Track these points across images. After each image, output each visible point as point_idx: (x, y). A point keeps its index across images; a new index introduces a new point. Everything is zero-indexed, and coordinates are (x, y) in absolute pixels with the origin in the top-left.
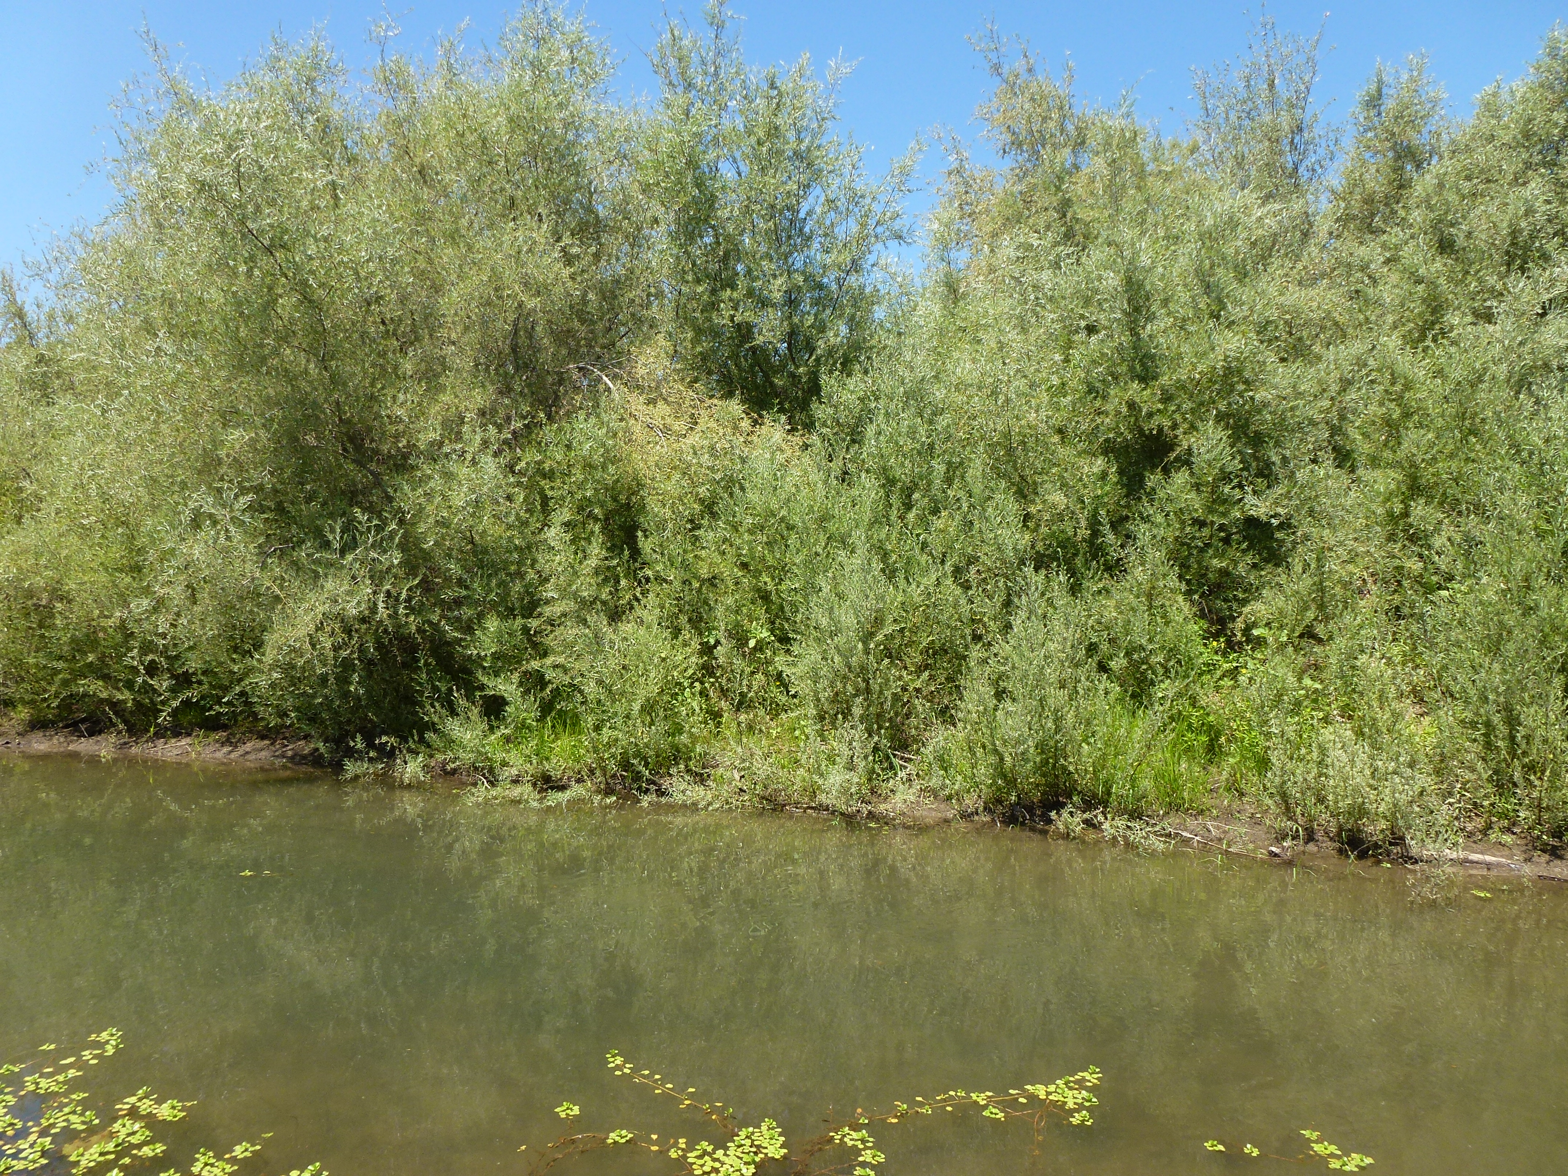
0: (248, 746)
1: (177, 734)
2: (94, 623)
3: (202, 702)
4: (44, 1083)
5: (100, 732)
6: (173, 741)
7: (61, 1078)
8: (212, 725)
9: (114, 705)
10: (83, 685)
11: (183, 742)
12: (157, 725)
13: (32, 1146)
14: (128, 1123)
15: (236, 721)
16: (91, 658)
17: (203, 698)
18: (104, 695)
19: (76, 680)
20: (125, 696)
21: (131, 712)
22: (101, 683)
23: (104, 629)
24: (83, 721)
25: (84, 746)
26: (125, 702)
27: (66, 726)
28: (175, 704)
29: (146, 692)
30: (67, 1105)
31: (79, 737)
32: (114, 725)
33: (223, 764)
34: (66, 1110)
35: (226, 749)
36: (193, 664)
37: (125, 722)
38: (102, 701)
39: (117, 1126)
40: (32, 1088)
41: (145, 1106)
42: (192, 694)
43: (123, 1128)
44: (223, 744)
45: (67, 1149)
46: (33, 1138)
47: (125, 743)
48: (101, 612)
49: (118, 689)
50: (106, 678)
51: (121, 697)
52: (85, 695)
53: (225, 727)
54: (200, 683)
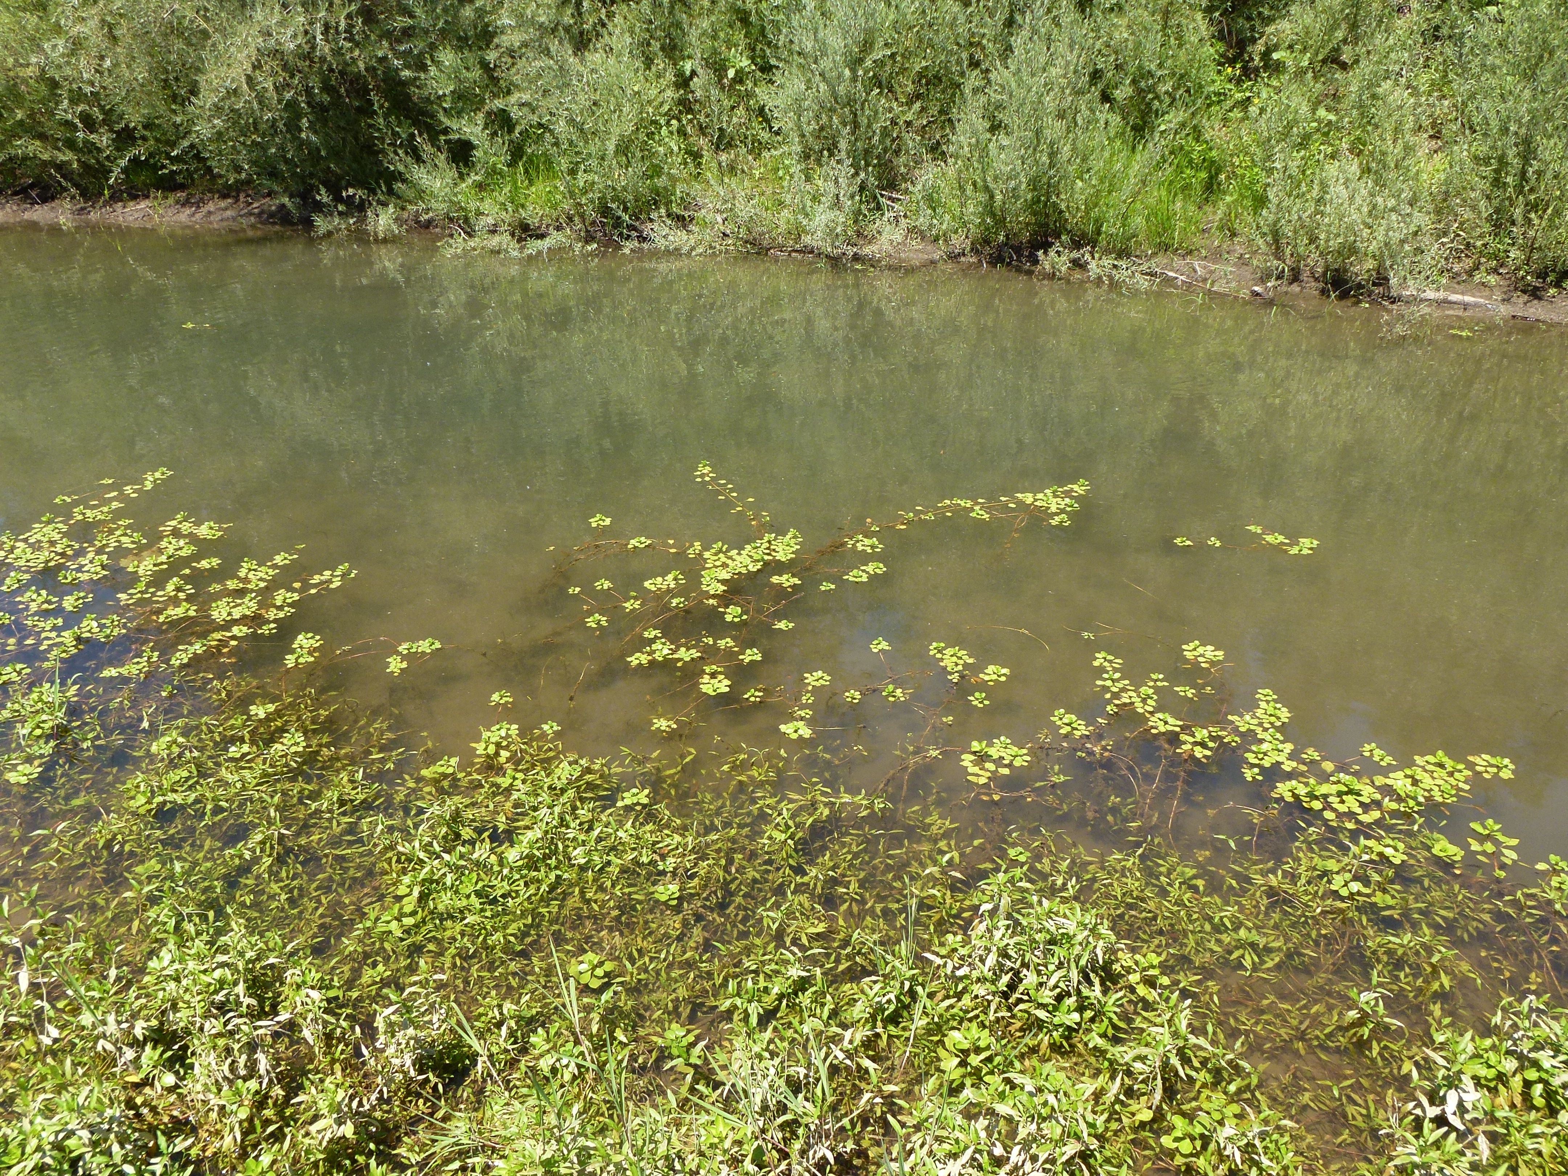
0: (211, 206)
1: (134, 197)
2: (11, 74)
3: (152, 161)
4: (89, 513)
5: (53, 198)
6: (131, 203)
7: (105, 509)
8: (169, 185)
9: (60, 167)
10: (20, 146)
11: (142, 205)
12: (110, 187)
13: (91, 562)
14: (173, 541)
15: (193, 180)
16: (20, 115)
17: (151, 155)
18: (46, 157)
19: (10, 142)
20: (67, 156)
21: (79, 175)
22: (38, 143)
23: (25, 81)
24: (32, 186)
25: (39, 214)
26: (69, 163)
27: (15, 193)
28: (123, 163)
29: (90, 152)
30: (116, 529)
31: (32, 204)
32: (65, 189)
33: (188, 227)
34: (118, 533)
35: (188, 211)
36: (134, 118)
37: (77, 186)
38: (45, 163)
39: (163, 544)
40: (80, 517)
41: (186, 527)
42: (140, 151)
43: (170, 546)
44: (183, 205)
45: (123, 563)
46: (90, 556)
47: (82, 209)
48: (16, 60)
49: (59, 150)
50: (42, 137)
51: (65, 158)
52: (25, 158)
53: (182, 187)
54: (144, 138)
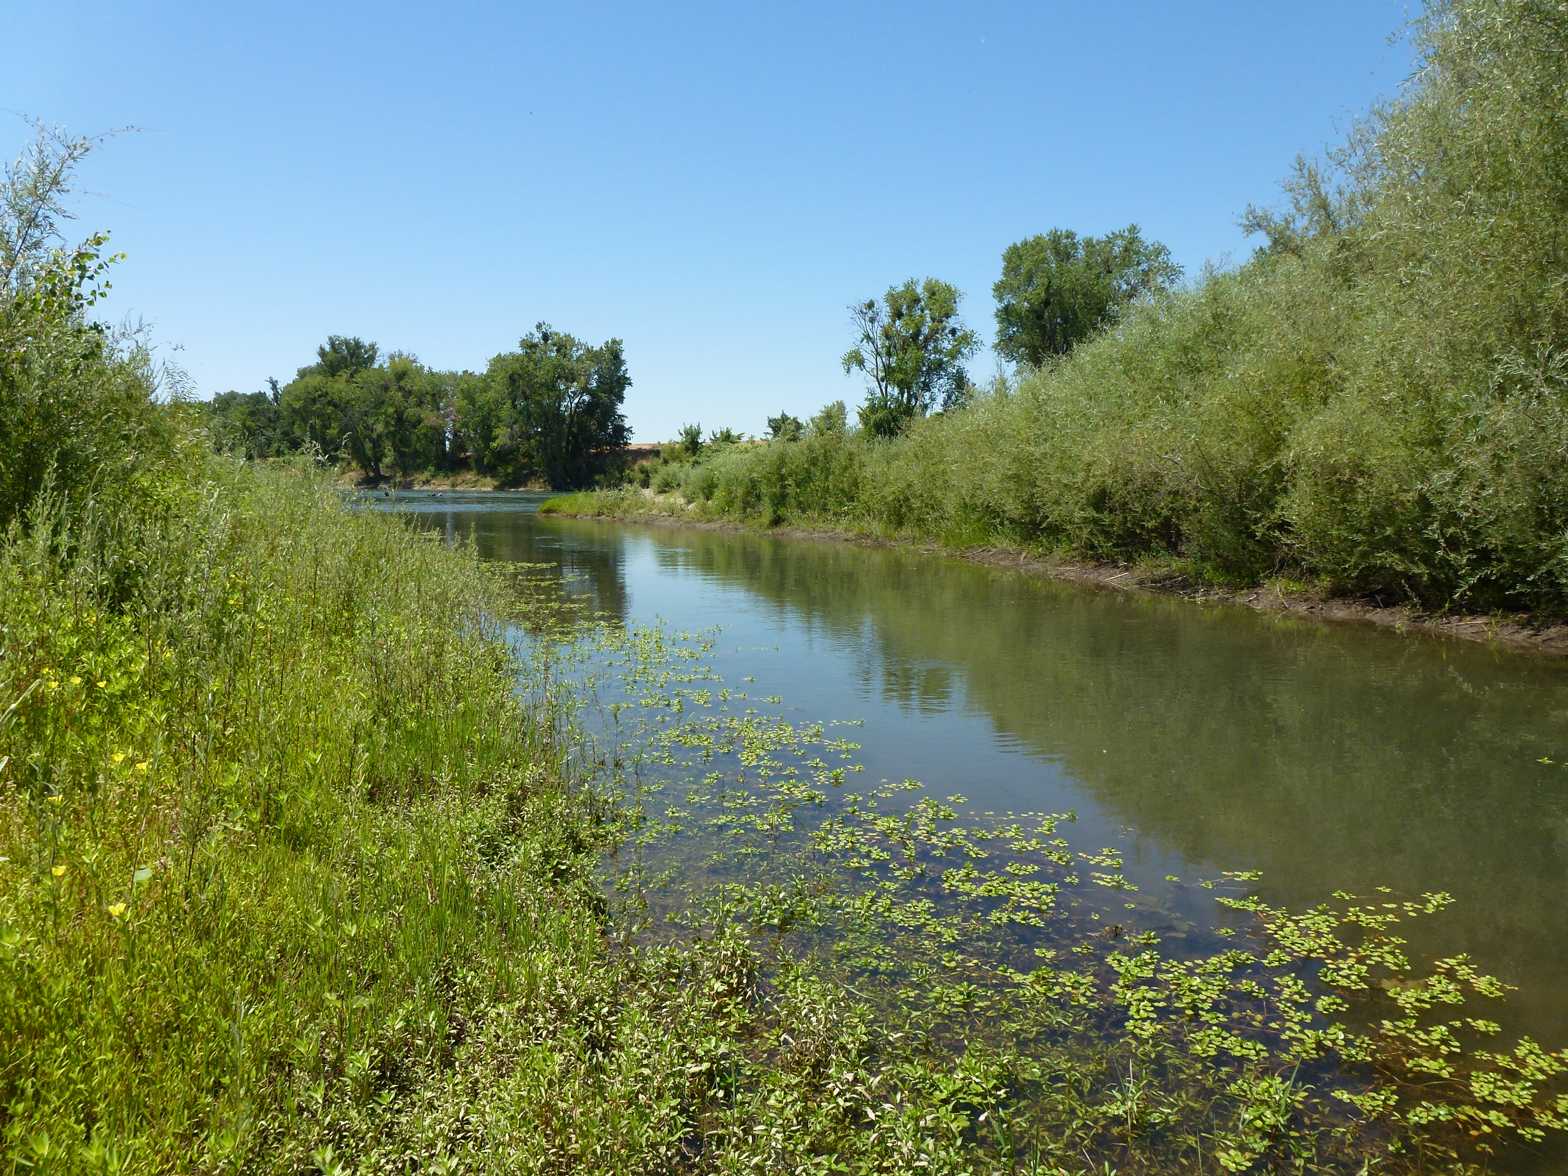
0: (1553, 631)
1: (1473, 613)
2: (1393, 497)
3: (1502, 581)
4: (1363, 917)
5: (1394, 605)
6: (1468, 618)
7: (1380, 919)
8: (1512, 606)
9: (1411, 579)
10: (1380, 558)
11: (1479, 621)
12: (1453, 601)
13: (1351, 968)
14: (1444, 981)
15: (1539, 603)
16: (1389, 531)
17: (1502, 576)
18: (1400, 568)
19: (1373, 553)
20: (1420, 569)
21: (1425, 587)
22: (1397, 556)
23: (1402, 504)
24: (1379, 592)
25: (1379, 616)
26: (1420, 576)
27: (1363, 597)
28: (1473, 580)
29: (1442, 567)
30: (1386, 944)
31: (1375, 607)
32: (1408, 598)
33: (1523, 647)
34: (1386, 948)
35: (1526, 633)
36: (1494, 540)
37: (1419, 595)
38: (1397, 574)
39: (1433, 980)
40: (1354, 918)
41: (1463, 972)
42: (1492, 571)
43: (1439, 984)
44: (1524, 627)
45: (1385, 983)
46: (1350, 961)
47: (1419, 617)
48: (1400, 486)
49: (1413, 562)
50: (1402, 551)
51: (1417, 571)
52: (1382, 567)
53: (1525, 609)
54: (1500, 560)
